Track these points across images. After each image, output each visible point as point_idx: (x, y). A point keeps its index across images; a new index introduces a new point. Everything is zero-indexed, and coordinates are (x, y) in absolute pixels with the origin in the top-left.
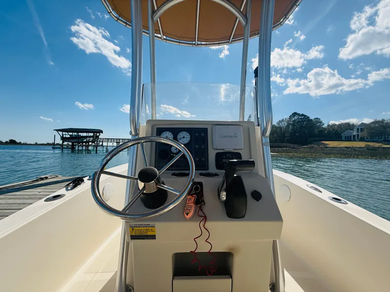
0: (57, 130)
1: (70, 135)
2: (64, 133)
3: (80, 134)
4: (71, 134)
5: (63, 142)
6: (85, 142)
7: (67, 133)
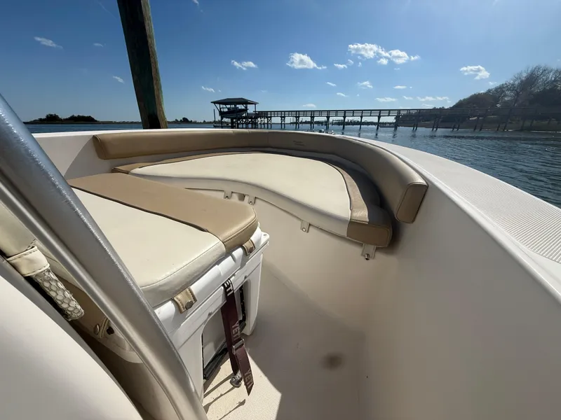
0: (215, 103)
1: (228, 109)
2: (222, 106)
3: (238, 106)
4: (228, 106)
5: (222, 118)
6: (244, 118)
7: (224, 106)
